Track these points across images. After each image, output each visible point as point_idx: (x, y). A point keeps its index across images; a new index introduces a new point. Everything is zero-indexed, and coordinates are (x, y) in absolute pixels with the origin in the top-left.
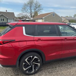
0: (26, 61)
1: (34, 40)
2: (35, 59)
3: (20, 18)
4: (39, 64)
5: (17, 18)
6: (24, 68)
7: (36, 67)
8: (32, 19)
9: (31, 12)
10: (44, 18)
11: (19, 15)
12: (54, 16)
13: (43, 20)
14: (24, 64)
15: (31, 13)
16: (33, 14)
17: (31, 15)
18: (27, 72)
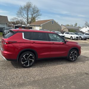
0: (23, 57)
1: (30, 43)
2: (31, 56)
3: (13, 23)
4: (33, 60)
5: (10, 23)
6: (22, 62)
7: (31, 62)
8: (28, 26)
9: (28, 17)
10: (42, 25)
11: (13, 19)
12: (53, 23)
13: (41, 28)
14: (22, 59)
15: (27, 19)
16: (30, 20)
17: (28, 20)
18: (24, 65)
